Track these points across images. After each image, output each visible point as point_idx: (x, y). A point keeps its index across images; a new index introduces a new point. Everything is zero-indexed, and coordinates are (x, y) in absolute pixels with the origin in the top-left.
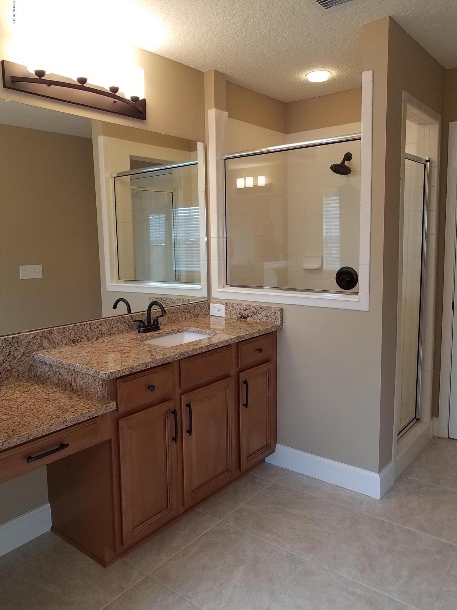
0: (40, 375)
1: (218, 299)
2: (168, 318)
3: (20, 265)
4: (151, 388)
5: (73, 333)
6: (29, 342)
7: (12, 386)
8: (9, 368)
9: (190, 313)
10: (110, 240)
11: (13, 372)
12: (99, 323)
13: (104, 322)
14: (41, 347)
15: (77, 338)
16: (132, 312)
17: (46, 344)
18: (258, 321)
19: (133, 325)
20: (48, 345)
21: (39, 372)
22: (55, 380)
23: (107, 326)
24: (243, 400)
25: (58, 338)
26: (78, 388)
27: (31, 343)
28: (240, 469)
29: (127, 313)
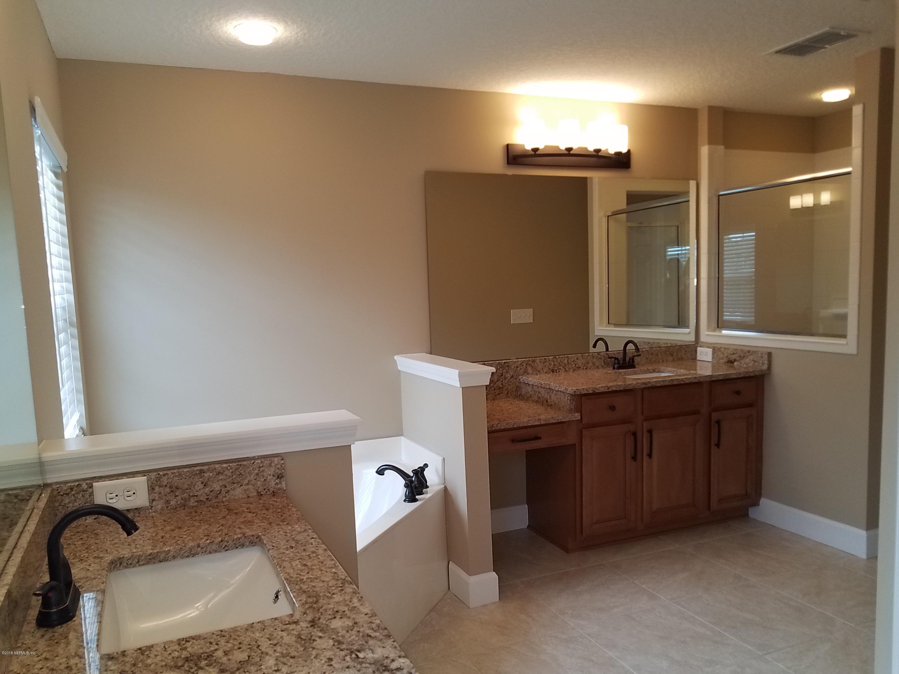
0: (524, 394)
1: (706, 343)
2: (647, 359)
3: (512, 309)
4: (612, 408)
5: (553, 364)
6: (517, 367)
7: (503, 400)
8: (501, 386)
9: (672, 355)
10: (601, 283)
11: (504, 389)
12: (576, 357)
13: (581, 357)
14: (526, 372)
15: (556, 369)
16: (609, 350)
17: (530, 370)
18: (745, 366)
19: (609, 362)
20: (531, 371)
21: (523, 393)
22: (535, 398)
23: (583, 361)
24: (714, 440)
25: (540, 366)
26: (552, 403)
27: (519, 369)
28: (709, 509)
29: (605, 351)
